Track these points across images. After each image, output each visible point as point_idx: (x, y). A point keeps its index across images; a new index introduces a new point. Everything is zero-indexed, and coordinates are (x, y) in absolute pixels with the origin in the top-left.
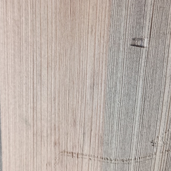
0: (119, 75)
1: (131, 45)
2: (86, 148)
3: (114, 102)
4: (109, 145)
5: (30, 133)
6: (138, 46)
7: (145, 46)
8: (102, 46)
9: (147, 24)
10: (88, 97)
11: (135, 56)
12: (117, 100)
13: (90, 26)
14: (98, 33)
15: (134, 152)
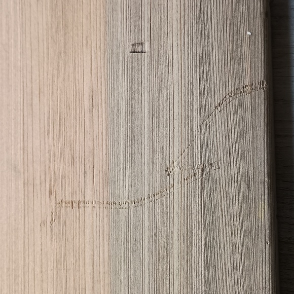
0: (121, 90)
1: (131, 52)
2: (89, 192)
3: (118, 124)
4: (116, 182)
5: (20, 183)
6: (139, 52)
7: (146, 51)
8: (99, 59)
9: (146, 25)
10: (87, 123)
11: (136, 64)
12: (121, 121)
13: (84, 38)
14: (94, 45)
15: (147, 188)
